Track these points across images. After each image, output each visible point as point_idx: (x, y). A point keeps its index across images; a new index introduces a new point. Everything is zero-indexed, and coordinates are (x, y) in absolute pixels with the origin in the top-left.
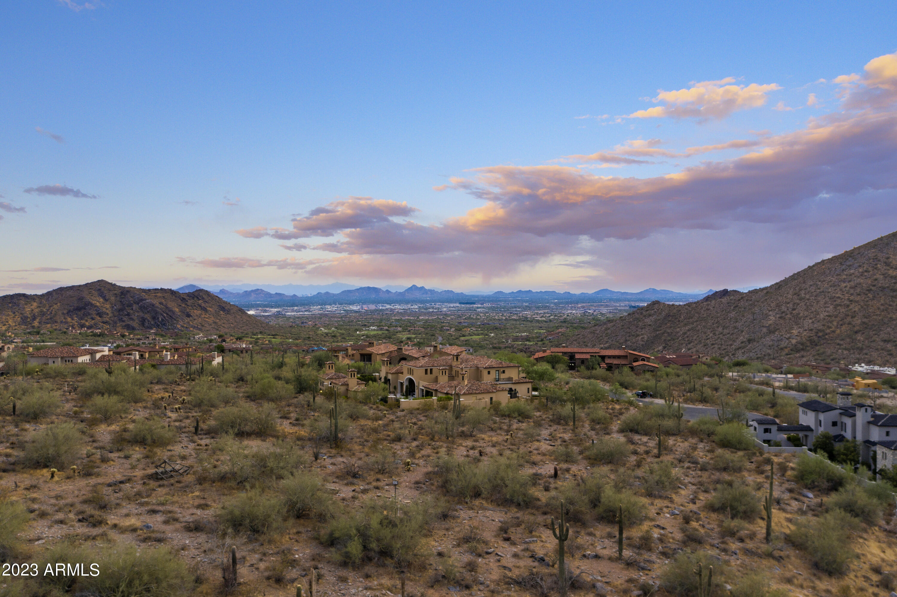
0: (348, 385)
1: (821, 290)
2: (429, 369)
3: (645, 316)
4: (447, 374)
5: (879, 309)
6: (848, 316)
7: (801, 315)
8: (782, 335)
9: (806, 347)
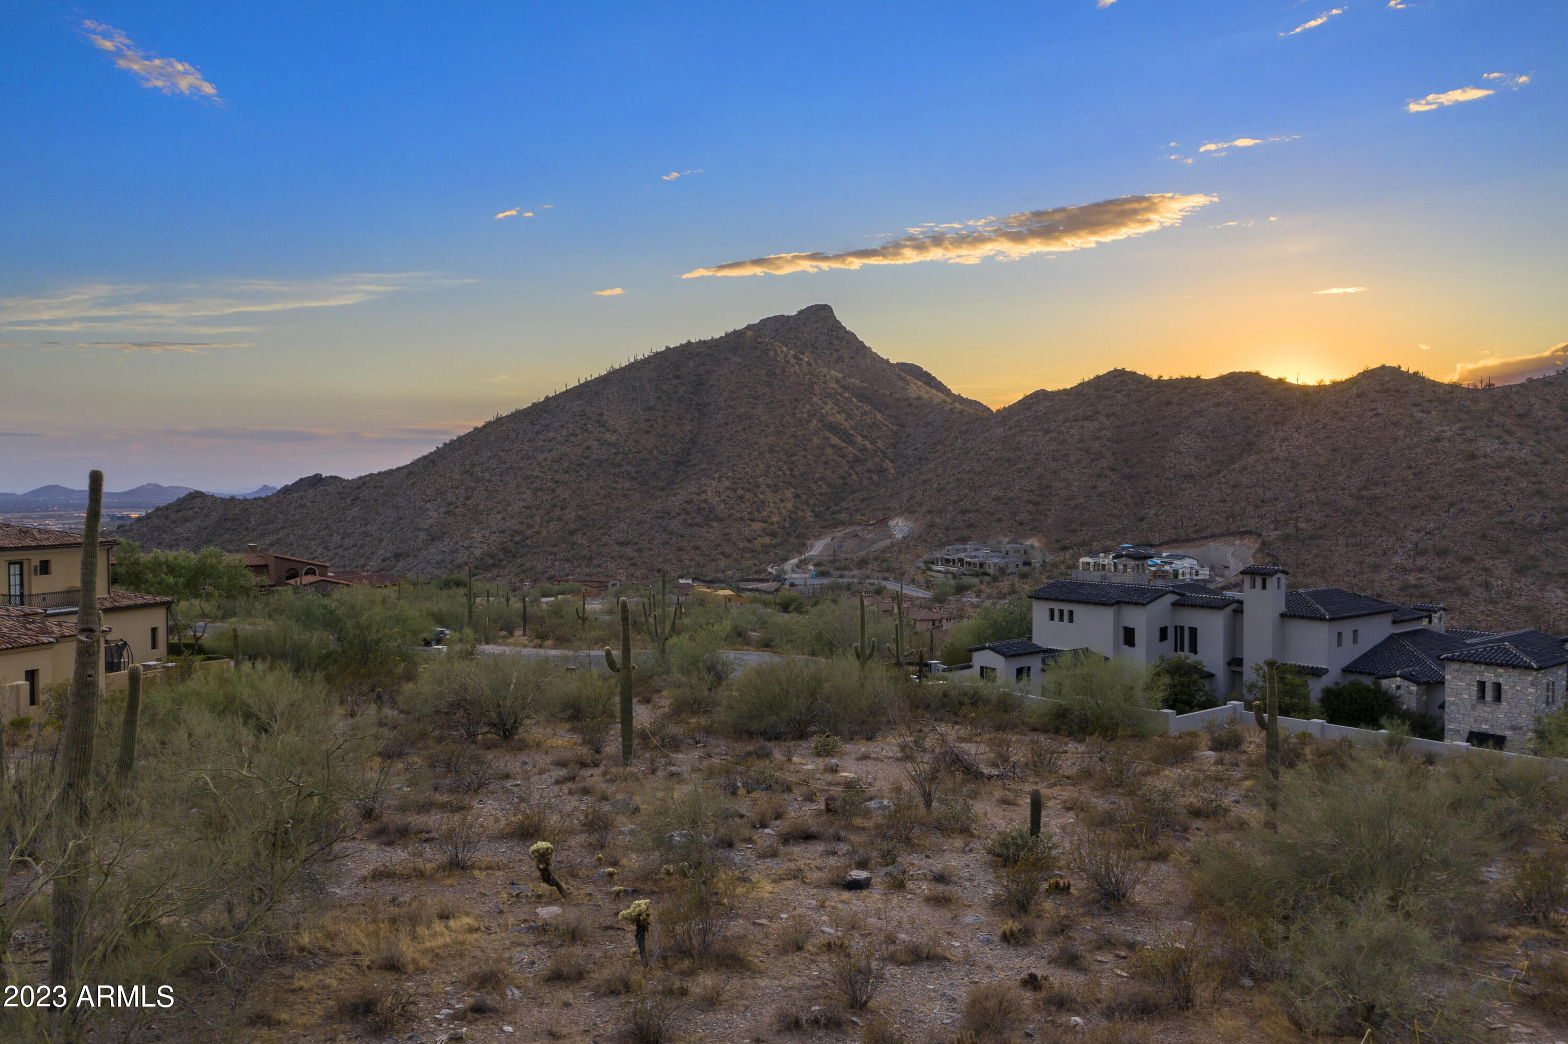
1: (508, 465)
5: (598, 494)
6: (556, 506)
7: (481, 507)
8: (457, 543)
9: (501, 560)
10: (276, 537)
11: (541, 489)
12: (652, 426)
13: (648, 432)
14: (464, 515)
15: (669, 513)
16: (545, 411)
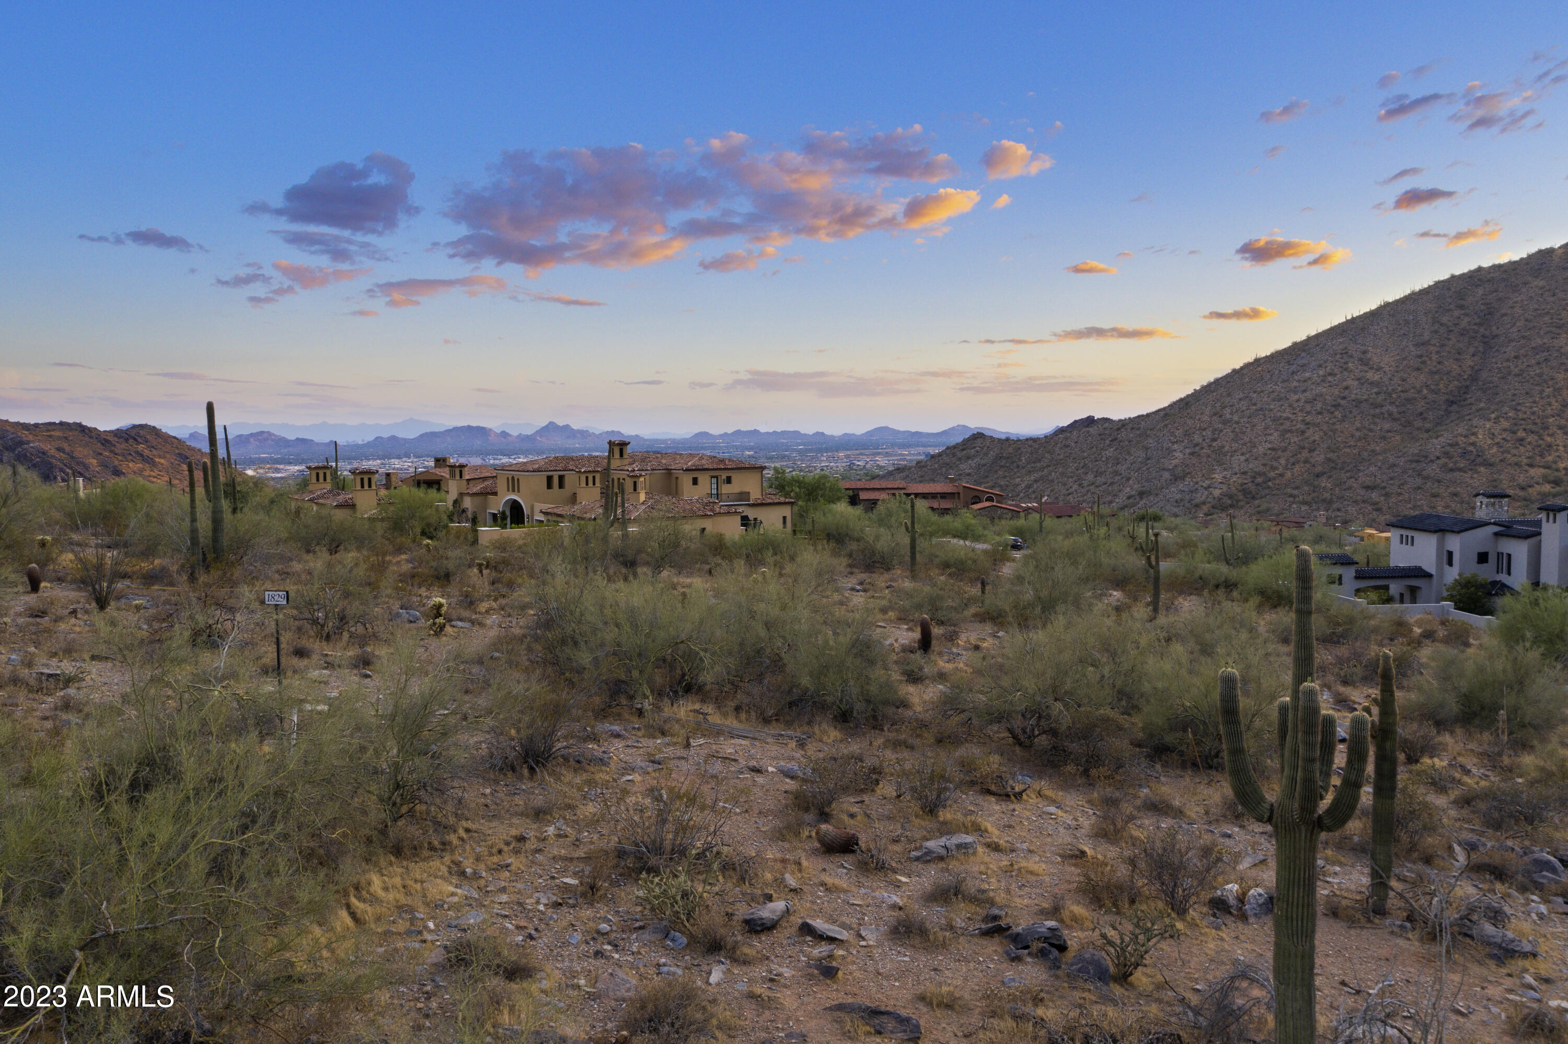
0: (354, 506)
1: (1259, 406)
2: (556, 476)
3: (960, 459)
5: (1352, 436)
6: (1304, 448)
7: (1226, 448)
8: (1197, 483)
9: (1238, 501)
10: (1040, 474)
11: (1290, 431)
12: (1424, 363)
13: (1418, 369)
14: (1209, 456)
15: (1426, 457)
16: (1304, 351)
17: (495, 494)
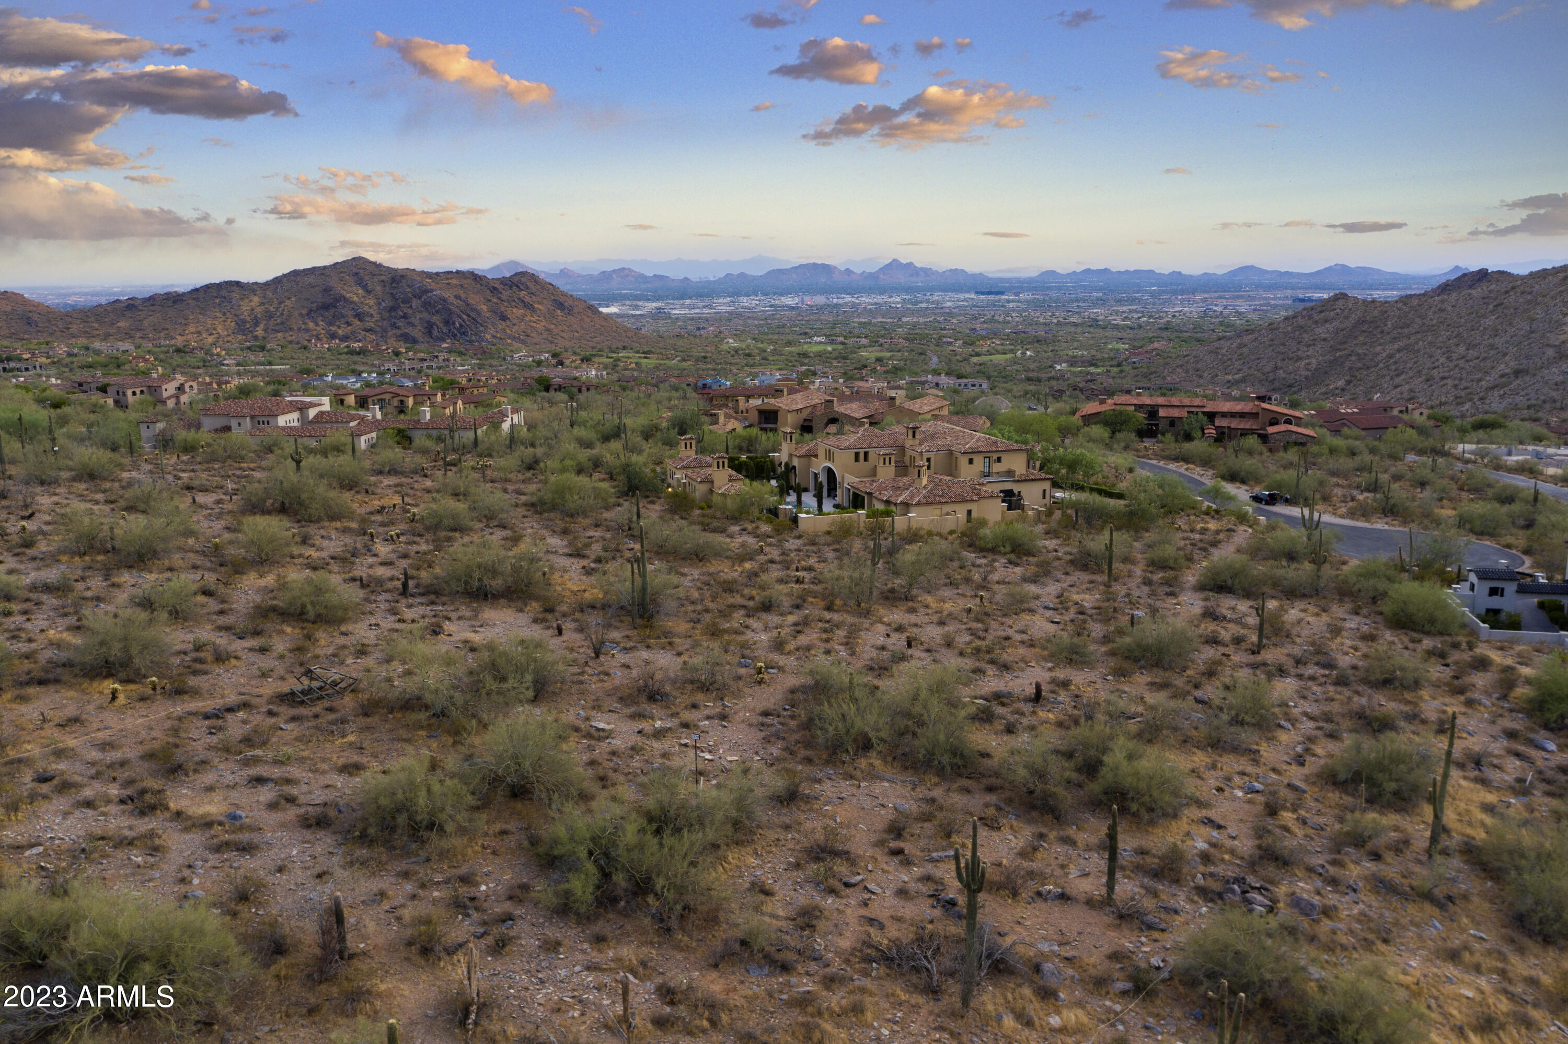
0: (712, 482)
2: (862, 452)
3: (1316, 322)
4: (893, 464)
10: (1406, 342)
17: (816, 456)
